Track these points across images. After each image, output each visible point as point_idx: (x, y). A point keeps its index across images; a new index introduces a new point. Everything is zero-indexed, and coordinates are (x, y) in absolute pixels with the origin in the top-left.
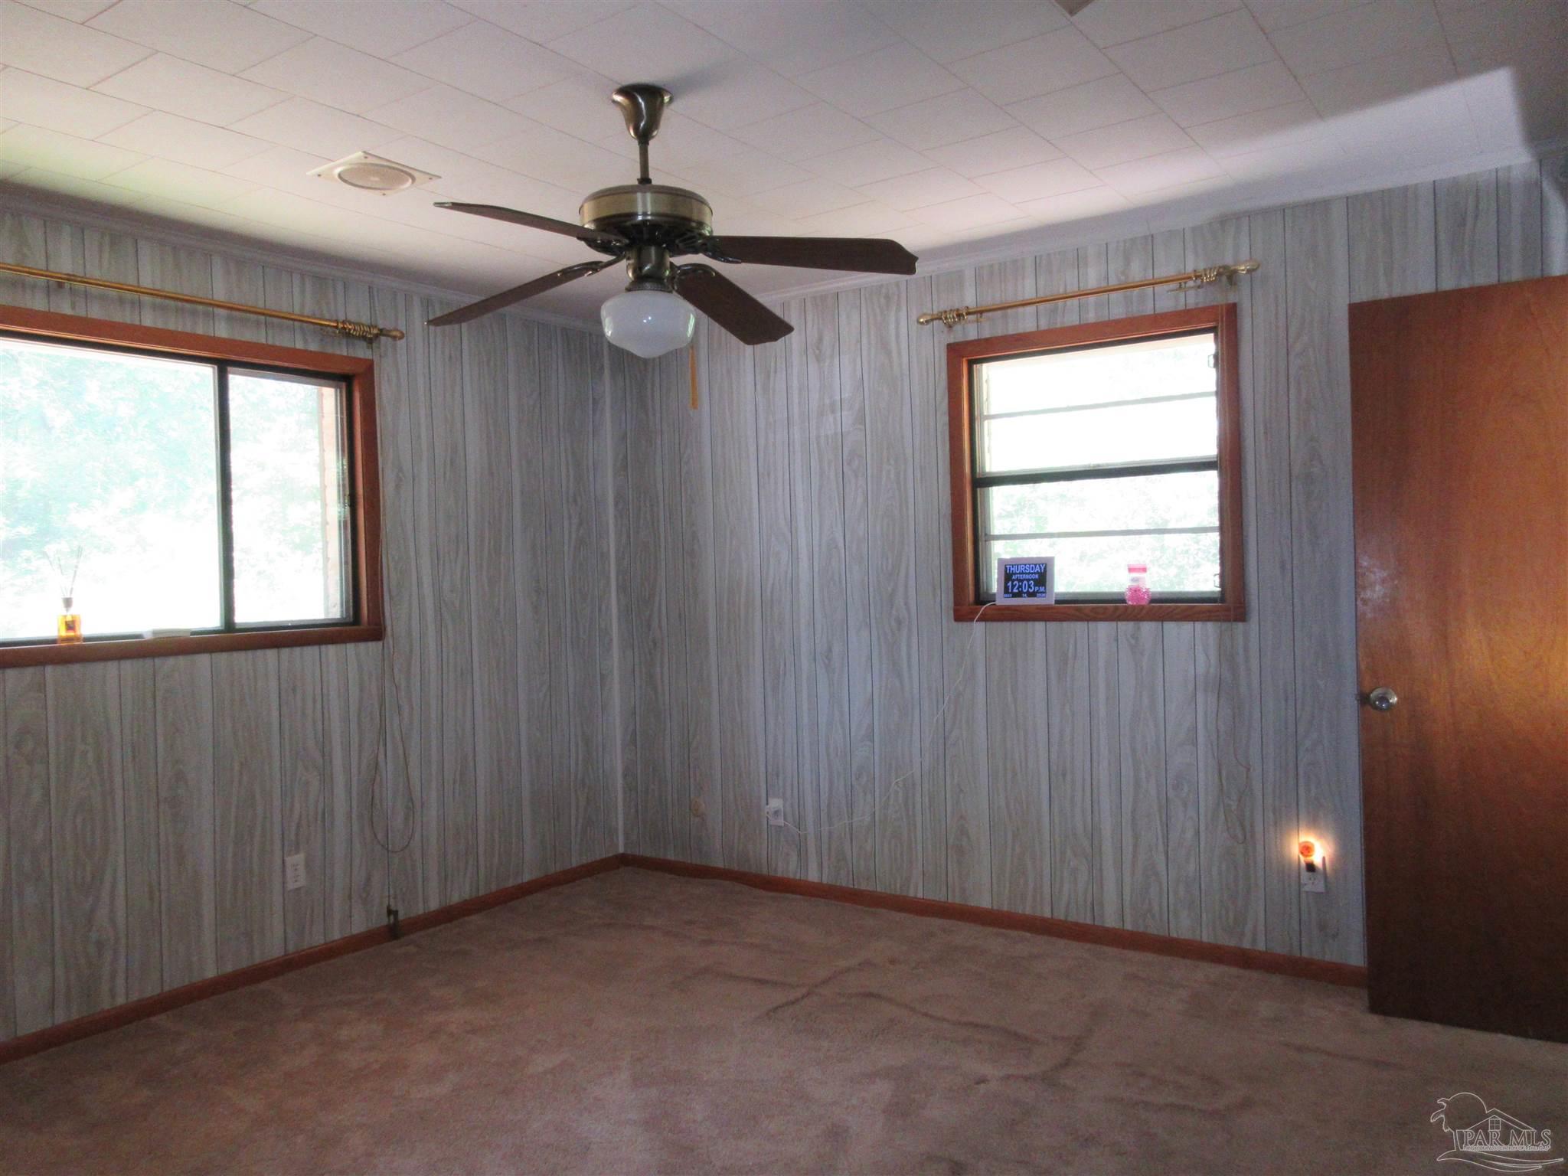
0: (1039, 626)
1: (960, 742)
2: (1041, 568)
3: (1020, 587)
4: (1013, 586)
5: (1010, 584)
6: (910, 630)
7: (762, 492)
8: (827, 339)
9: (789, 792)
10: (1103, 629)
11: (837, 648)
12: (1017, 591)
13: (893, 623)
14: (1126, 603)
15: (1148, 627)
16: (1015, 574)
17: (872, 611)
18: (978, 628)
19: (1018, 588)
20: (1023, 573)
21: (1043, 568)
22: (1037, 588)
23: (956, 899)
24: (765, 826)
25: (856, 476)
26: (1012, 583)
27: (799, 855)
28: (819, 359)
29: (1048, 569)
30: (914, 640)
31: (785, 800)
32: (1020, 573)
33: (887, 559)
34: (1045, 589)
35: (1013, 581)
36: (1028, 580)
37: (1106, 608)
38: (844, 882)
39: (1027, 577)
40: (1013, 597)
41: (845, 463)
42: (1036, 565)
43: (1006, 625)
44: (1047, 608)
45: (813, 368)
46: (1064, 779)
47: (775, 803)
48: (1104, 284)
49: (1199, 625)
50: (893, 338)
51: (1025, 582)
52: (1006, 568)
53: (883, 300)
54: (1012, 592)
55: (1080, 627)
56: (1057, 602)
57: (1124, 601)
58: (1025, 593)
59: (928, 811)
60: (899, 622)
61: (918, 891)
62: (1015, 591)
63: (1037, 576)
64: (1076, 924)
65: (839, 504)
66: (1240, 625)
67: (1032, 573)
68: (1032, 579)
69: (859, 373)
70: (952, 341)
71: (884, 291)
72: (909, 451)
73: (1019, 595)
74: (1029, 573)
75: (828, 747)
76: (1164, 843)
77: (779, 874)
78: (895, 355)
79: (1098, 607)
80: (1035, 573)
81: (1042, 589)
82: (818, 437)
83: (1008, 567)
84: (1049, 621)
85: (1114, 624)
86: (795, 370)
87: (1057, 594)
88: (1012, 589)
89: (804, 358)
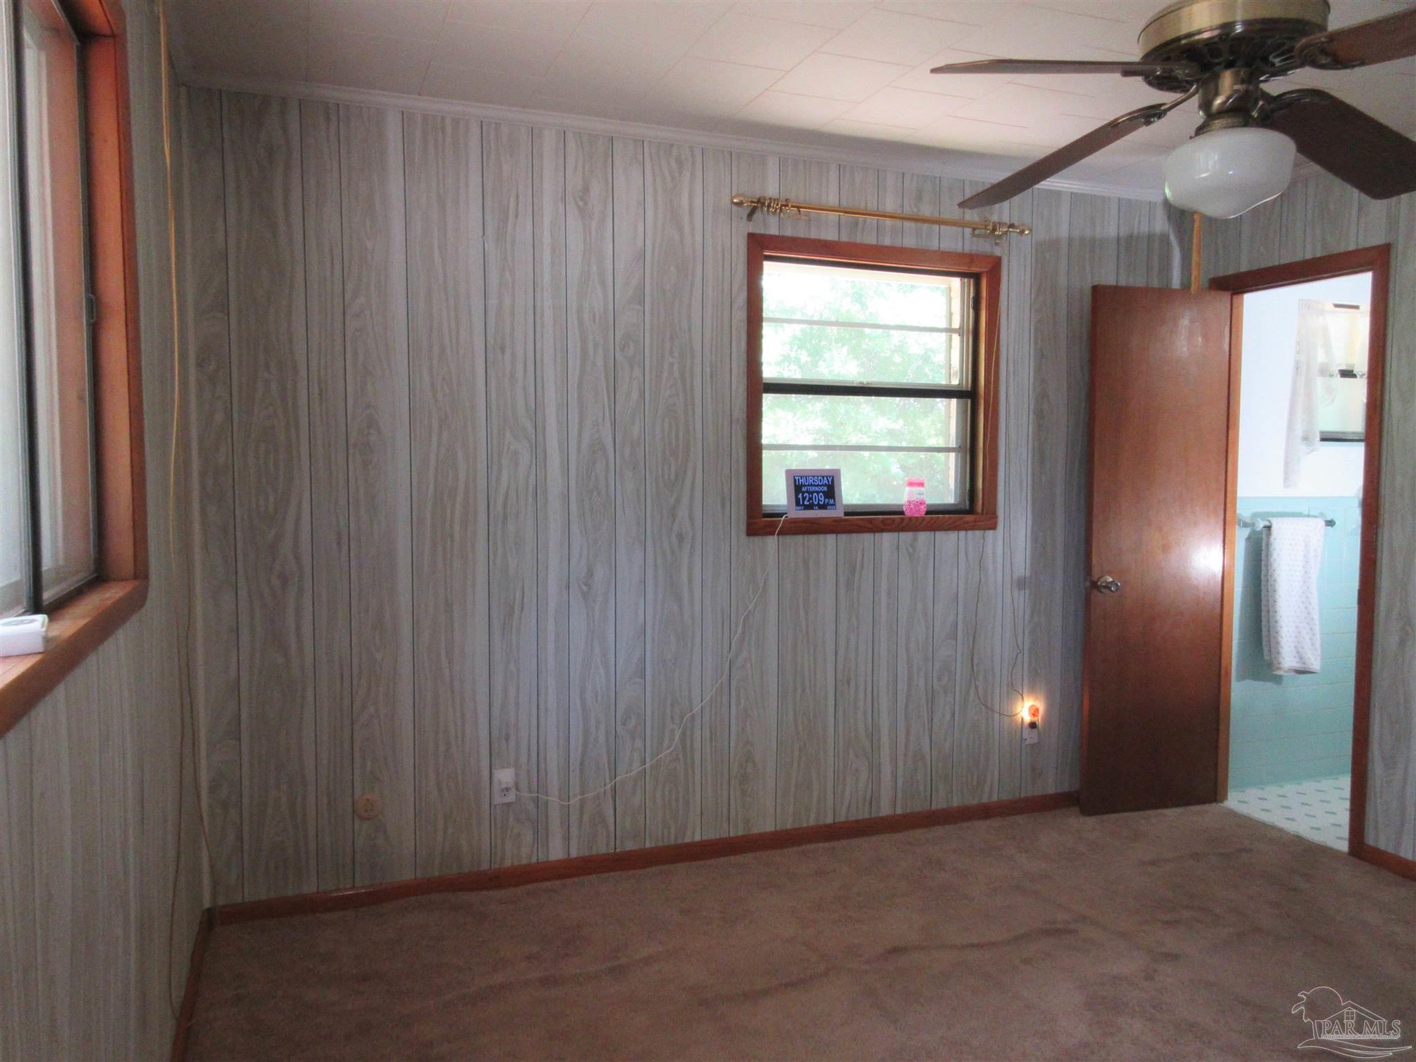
0: (831, 539)
1: (748, 665)
2: (828, 482)
3: (811, 499)
4: (804, 499)
5: (800, 496)
6: (693, 547)
7: (491, 372)
8: (596, 189)
9: (524, 759)
10: (887, 538)
11: (600, 573)
12: (808, 503)
13: (674, 539)
14: (904, 514)
15: (924, 537)
16: (805, 486)
17: (648, 526)
18: (771, 541)
19: (808, 501)
20: (812, 485)
21: (830, 480)
22: (827, 501)
23: (737, 831)
24: (487, 806)
25: (632, 367)
26: (803, 496)
27: (536, 832)
28: (583, 212)
29: (835, 483)
30: (698, 560)
31: (517, 766)
32: (809, 485)
33: (670, 467)
34: (835, 501)
35: (803, 493)
36: (818, 493)
37: (893, 520)
38: (602, 847)
39: (817, 489)
40: (804, 509)
41: (617, 348)
42: (823, 477)
43: (800, 538)
44: (837, 521)
45: (574, 222)
46: (849, 686)
47: (505, 776)
48: (899, 211)
49: (962, 533)
50: (687, 212)
51: (815, 494)
52: (795, 480)
53: (674, 165)
54: (803, 505)
55: (867, 537)
56: (846, 514)
57: (902, 513)
58: (816, 505)
59: (708, 743)
60: (681, 537)
61: (695, 835)
62: (806, 503)
63: (825, 489)
64: (857, 822)
65: (609, 397)
66: (991, 532)
67: (821, 486)
68: (821, 492)
69: (640, 243)
70: (751, 231)
71: (675, 151)
72: (698, 347)
73: (810, 507)
74: (818, 485)
75: (583, 691)
76: (929, 728)
77: (508, 863)
78: (687, 229)
79: (887, 519)
80: (823, 485)
81: (831, 502)
82: (580, 310)
83: (797, 478)
84: (839, 533)
85: (896, 534)
86: (547, 220)
87: (847, 506)
88: (803, 503)
89: (561, 207)
